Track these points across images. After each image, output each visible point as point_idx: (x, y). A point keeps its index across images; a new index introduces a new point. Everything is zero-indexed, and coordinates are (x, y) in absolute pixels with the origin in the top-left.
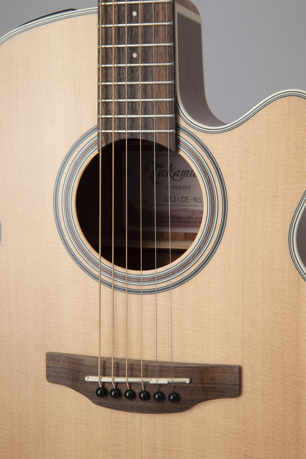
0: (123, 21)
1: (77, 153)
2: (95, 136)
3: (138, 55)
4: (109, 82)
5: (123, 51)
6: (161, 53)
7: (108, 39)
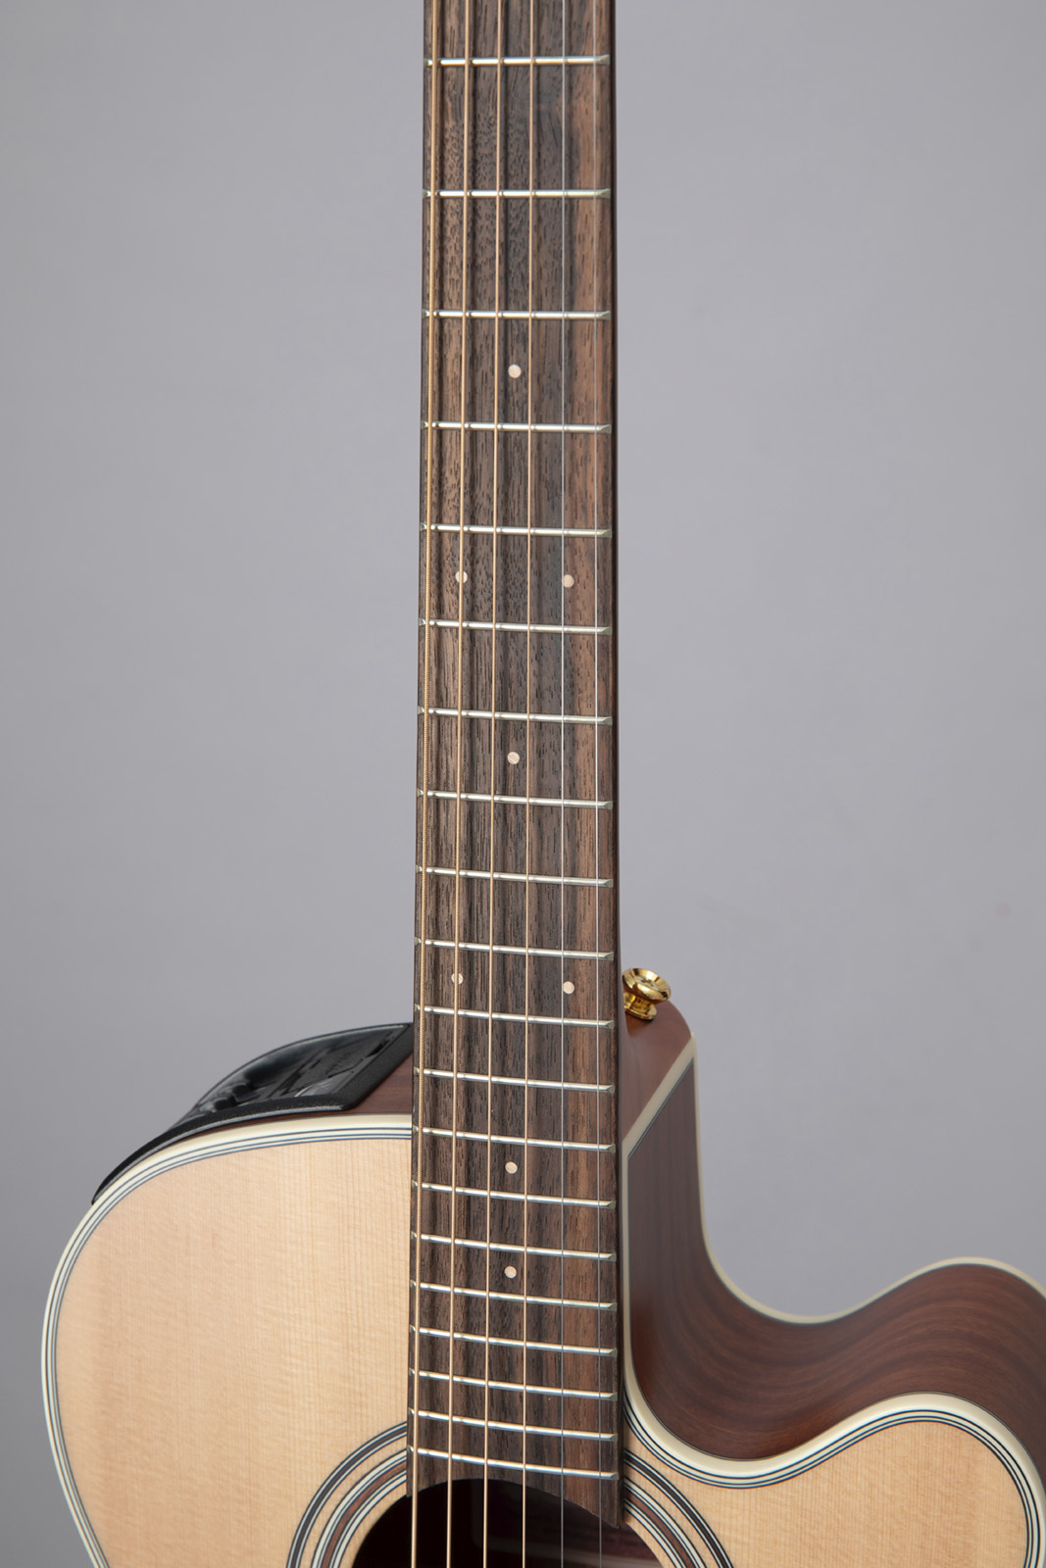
0: (478, 1182)
1: (349, 1487)
2: (400, 1449)
3: (520, 1272)
4: (440, 1329)
5: (478, 1256)
6: (583, 1274)
7: (439, 1220)
